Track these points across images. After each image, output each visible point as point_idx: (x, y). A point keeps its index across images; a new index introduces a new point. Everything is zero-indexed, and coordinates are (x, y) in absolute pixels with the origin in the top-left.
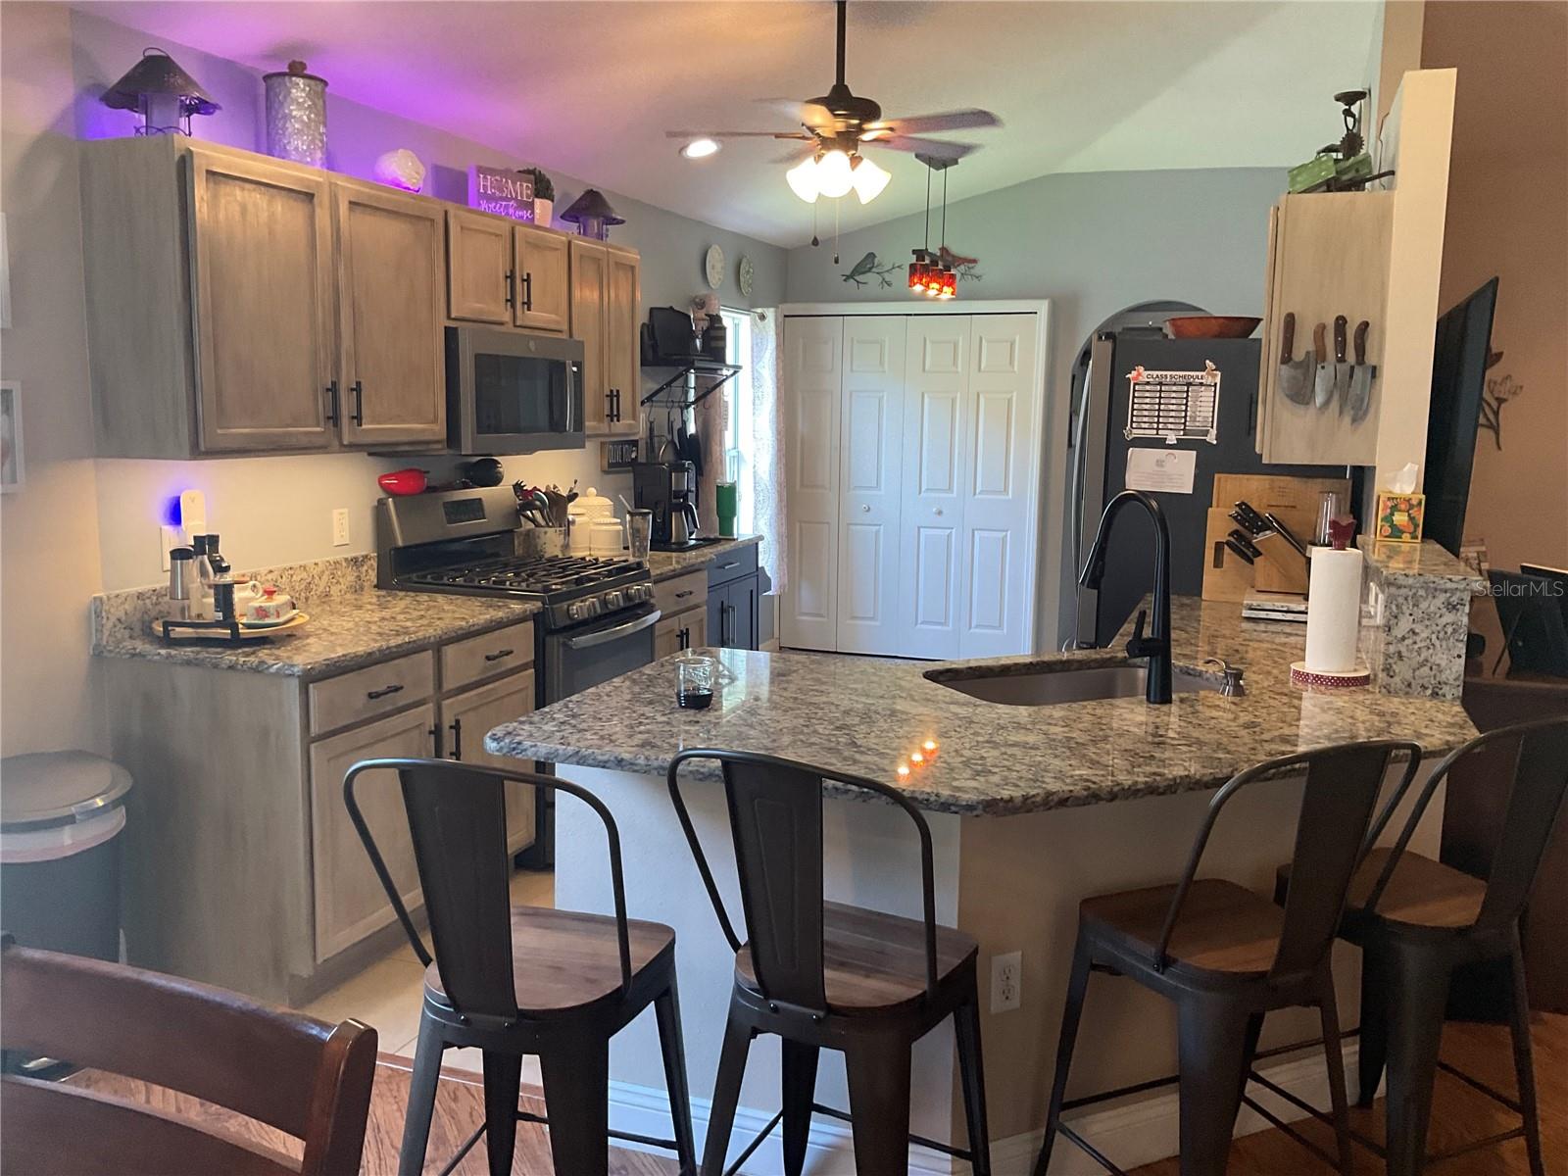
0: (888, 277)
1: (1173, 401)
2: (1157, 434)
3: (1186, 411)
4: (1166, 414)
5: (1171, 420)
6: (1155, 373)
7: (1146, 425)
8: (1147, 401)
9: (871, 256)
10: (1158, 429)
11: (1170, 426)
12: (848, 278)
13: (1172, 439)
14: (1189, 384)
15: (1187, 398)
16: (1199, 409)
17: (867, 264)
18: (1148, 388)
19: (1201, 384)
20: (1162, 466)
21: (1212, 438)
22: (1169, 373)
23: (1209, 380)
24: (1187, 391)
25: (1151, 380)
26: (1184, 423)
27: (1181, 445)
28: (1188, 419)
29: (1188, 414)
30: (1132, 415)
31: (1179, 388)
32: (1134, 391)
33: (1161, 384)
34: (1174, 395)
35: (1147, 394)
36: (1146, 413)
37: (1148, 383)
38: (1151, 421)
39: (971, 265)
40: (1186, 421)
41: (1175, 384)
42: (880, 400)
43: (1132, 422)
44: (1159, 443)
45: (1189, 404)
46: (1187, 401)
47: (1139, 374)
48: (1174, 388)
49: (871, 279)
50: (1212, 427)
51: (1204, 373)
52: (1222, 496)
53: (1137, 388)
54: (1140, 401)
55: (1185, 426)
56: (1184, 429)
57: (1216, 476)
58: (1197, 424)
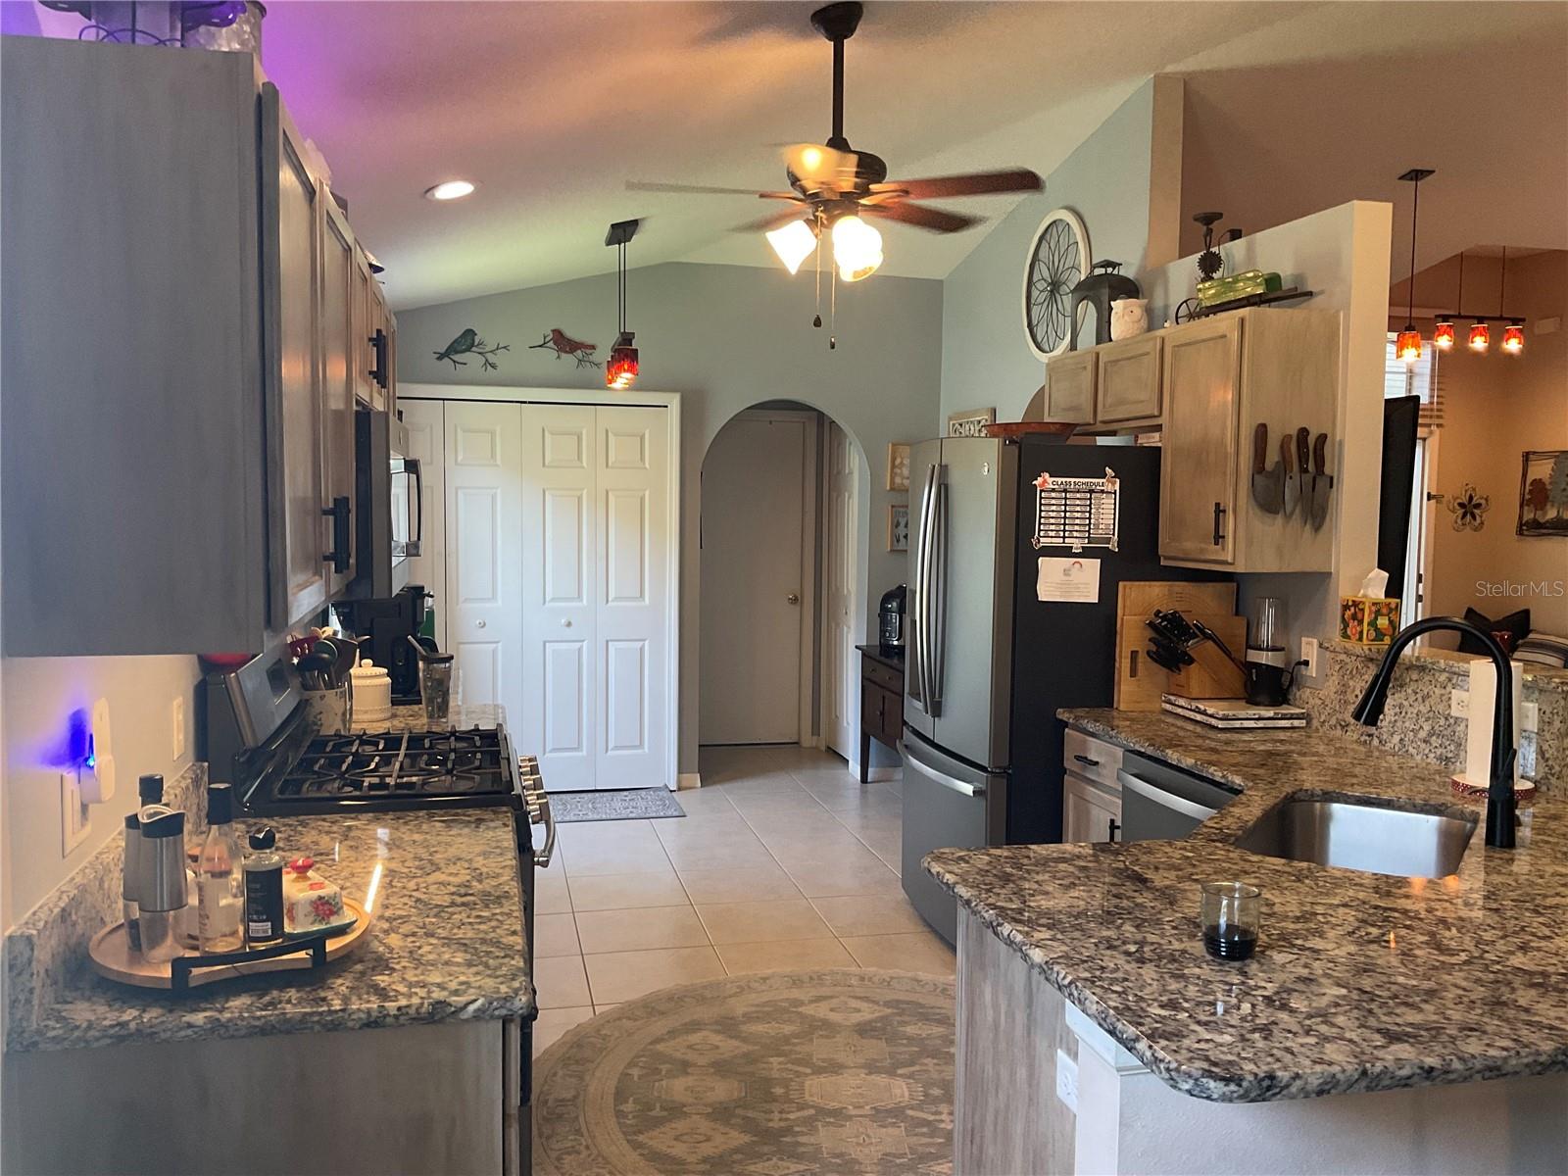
0: (491, 358)
1: (1078, 509)
2: (1064, 542)
3: (1090, 518)
4: (1071, 522)
5: (1077, 528)
6: (1060, 480)
7: (1053, 534)
8: (1054, 508)
9: (470, 333)
10: (1064, 537)
11: (1075, 534)
12: (441, 356)
13: (1077, 545)
14: (1091, 492)
15: (1090, 505)
16: (1101, 516)
17: (466, 341)
18: (1053, 495)
19: (1102, 491)
20: (1069, 575)
21: (1113, 546)
22: (1073, 480)
23: (1109, 487)
24: (1090, 499)
25: (1056, 487)
26: (1089, 531)
27: (1087, 553)
28: (1092, 526)
29: (1092, 521)
30: (1040, 524)
31: (1082, 495)
32: (1041, 498)
33: (1065, 491)
34: (1078, 502)
35: (1053, 502)
36: (1052, 521)
37: (1053, 490)
38: (1058, 528)
39: (588, 351)
40: (1090, 528)
41: (1078, 492)
42: (494, 498)
43: (1040, 530)
44: (1065, 552)
45: (1093, 511)
46: (1091, 508)
47: (1045, 481)
48: (1078, 495)
49: (472, 359)
50: (1114, 534)
51: (1103, 480)
52: (1128, 603)
53: (1043, 495)
54: (1047, 508)
55: (1090, 534)
56: (1089, 537)
57: (1121, 584)
58: (1100, 531)
